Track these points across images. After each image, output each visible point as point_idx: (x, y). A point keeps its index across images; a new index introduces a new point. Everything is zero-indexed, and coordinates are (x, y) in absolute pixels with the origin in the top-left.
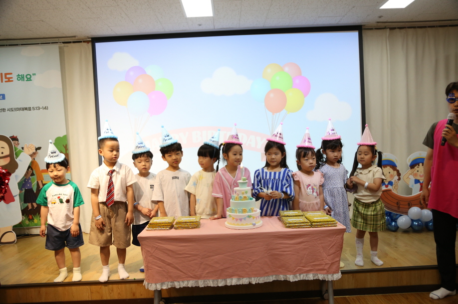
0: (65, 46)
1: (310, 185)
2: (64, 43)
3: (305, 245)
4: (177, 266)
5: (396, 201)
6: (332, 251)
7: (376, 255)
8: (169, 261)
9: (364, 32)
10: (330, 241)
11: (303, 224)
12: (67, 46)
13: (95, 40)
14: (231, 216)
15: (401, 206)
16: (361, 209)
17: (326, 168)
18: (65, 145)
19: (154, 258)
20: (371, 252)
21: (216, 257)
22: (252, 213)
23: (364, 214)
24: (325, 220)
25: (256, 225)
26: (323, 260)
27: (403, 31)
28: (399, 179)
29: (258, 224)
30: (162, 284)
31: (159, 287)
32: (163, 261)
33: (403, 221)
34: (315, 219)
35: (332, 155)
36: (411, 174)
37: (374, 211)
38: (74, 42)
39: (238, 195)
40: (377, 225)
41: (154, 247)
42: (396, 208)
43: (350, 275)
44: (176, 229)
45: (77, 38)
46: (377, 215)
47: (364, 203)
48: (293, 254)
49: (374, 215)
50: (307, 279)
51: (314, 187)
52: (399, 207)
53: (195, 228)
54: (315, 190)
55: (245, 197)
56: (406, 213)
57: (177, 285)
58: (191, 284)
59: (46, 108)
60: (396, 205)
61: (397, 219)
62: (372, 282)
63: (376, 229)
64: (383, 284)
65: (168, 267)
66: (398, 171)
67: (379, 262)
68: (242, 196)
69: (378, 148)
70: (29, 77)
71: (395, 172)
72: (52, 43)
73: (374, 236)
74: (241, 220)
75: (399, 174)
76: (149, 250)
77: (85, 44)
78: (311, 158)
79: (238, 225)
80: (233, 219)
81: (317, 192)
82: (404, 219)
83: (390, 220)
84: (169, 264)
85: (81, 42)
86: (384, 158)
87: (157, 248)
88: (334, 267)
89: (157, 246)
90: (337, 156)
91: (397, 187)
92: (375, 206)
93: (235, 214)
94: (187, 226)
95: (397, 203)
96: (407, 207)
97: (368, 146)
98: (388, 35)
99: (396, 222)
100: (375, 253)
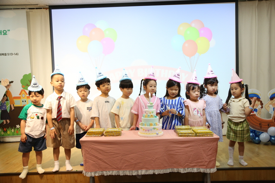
0: (30, 11)
1: (196, 109)
2: (30, 9)
3: (191, 148)
4: (105, 161)
5: (259, 123)
6: (210, 153)
7: (242, 159)
8: (100, 157)
9: (239, 3)
10: (209, 146)
11: (190, 134)
12: (32, 11)
13: (52, 7)
14: (142, 128)
15: (262, 126)
16: (232, 126)
17: (207, 97)
18: (30, 80)
19: (90, 155)
20: (239, 156)
21: (132, 155)
22: (156, 126)
23: (234, 130)
24: (205, 132)
25: (159, 134)
26: (203, 159)
28: (262, 107)
29: (160, 134)
30: (95, 173)
31: (93, 175)
32: (96, 157)
33: (264, 136)
34: (199, 131)
35: (211, 88)
36: (271, 104)
37: (241, 128)
38: (37, 9)
39: (147, 114)
40: (244, 137)
41: (91, 147)
42: (259, 128)
43: (224, 171)
44: (105, 136)
45: (38, 6)
46: (243, 130)
47: (234, 122)
48: (183, 154)
49: (241, 131)
50: (192, 172)
51: (199, 110)
52: (261, 127)
53: (118, 136)
54: (199, 113)
55: (152, 116)
56: (266, 131)
57: (105, 173)
58: (114, 173)
59: (17, 54)
60: (259, 125)
61: (260, 135)
63: (243, 140)
65: (100, 161)
66: (261, 102)
67: (245, 164)
68: (150, 115)
70: (5, 32)
71: (259, 102)
72: (21, 9)
73: (241, 145)
74: (149, 130)
75: (262, 104)
76: (87, 149)
77: (44, 10)
78: (197, 91)
79: (147, 134)
80: (144, 130)
81: (200, 114)
82: (265, 135)
83: (254, 136)
84: (100, 159)
85: (41, 8)
87: (92, 148)
88: (211, 164)
89: (92, 147)
90: (214, 89)
91: (260, 113)
92: (243, 124)
93: (145, 127)
94: (112, 134)
95: (260, 124)
96: (267, 127)
97: (236, 83)
98: (257, 4)
99: (259, 137)
100: (242, 157)
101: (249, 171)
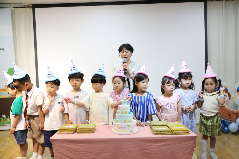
0: (15, 10)
1: (168, 104)
2: (14, 7)
3: (167, 147)
5: (228, 114)
6: (187, 152)
7: (213, 152)
8: (71, 157)
10: (185, 144)
11: (166, 132)
12: (17, 10)
13: (35, 6)
14: (116, 125)
15: (231, 117)
16: (203, 119)
19: (61, 155)
22: (130, 123)
23: (205, 124)
24: (182, 130)
25: (133, 131)
26: (180, 158)
28: (230, 99)
29: (134, 131)
33: (233, 127)
34: (175, 128)
35: (184, 82)
36: (238, 95)
38: (21, 7)
39: (121, 110)
42: (228, 118)
44: (78, 133)
45: (22, 4)
48: (159, 153)
51: (172, 105)
52: (230, 118)
53: (91, 133)
54: (173, 107)
55: (126, 112)
56: (235, 122)
60: (228, 116)
61: (229, 125)
66: (229, 94)
67: (215, 157)
68: (124, 111)
71: (227, 94)
72: (7, 7)
74: (122, 128)
75: (230, 96)
76: (58, 148)
77: (28, 9)
79: (120, 131)
80: (117, 127)
81: (174, 108)
82: (233, 125)
85: (25, 7)
89: (63, 146)
91: (228, 104)
93: (119, 124)
94: (85, 131)
95: (229, 115)
96: (235, 117)
99: (228, 127)
100: (213, 150)
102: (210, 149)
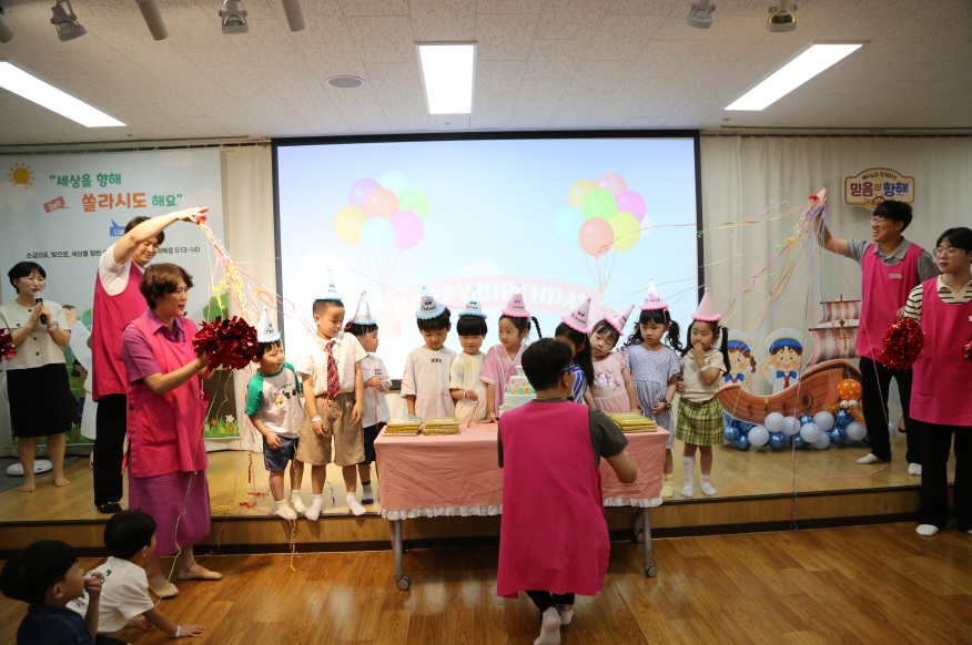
0: (228, 151)
1: (602, 373)
2: (228, 145)
4: (430, 486)
5: (747, 404)
6: (650, 466)
7: (707, 481)
8: (419, 479)
9: (702, 140)
10: (647, 451)
12: (232, 151)
13: (277, 142)
15: (754, 412)
16: (687, 410)
18: (225, 310)
19: (397, 475)
27: (762, 140)
28: (754, 371)
30: (408, 511)
31: (403, 516)
32: (410, 479)
33: (757, 435)
34: (628, 421)
36: (771, 363)
37: (706, 414)
38: (243, 145)
39: (517, 386)
40: (709, 435)
41: (398, 458)
42: (748, 416)
43: (675, 507)
44: (425, 434)
45: (246, 139)
46: (709, 420)
47: (692, 402)
49: (705, 421)
50: (613, 505)
51: (610, 375)
52: (751, 413)
53: (453, 433)
55: (527, 389)
56: (762, 423)
57: (430, 513)
58: (449, 511)
59: (196, 250)
60: (746, 409)
61: (749, 431)
62: (705, 517)
63: (709, 442)
64: (722, 520)
65: (417, 487)
66: (752, 359)
68: (523, 388)
69: (723, 324)
70: (171, 199)
71: (748, 359)
72: (208, 146)
76: (390, 462)
77: (261, 148)
81: (615, 382)
82: (759, 431)
83: (738, 433)
84: (418, 483)
85: (254, 144)
86: (730, 337)
87: (401, 459)
88: (652, 489)
89: (401, 457)
91: (748, 383)
94: (442, 430)
95: (749, 407)
96: (764, 413)
97: (707, 322)
98: (739, 145)
99: (746, 436)
100: (707, 477)
101: (726, 504)
102: (702, 476)
